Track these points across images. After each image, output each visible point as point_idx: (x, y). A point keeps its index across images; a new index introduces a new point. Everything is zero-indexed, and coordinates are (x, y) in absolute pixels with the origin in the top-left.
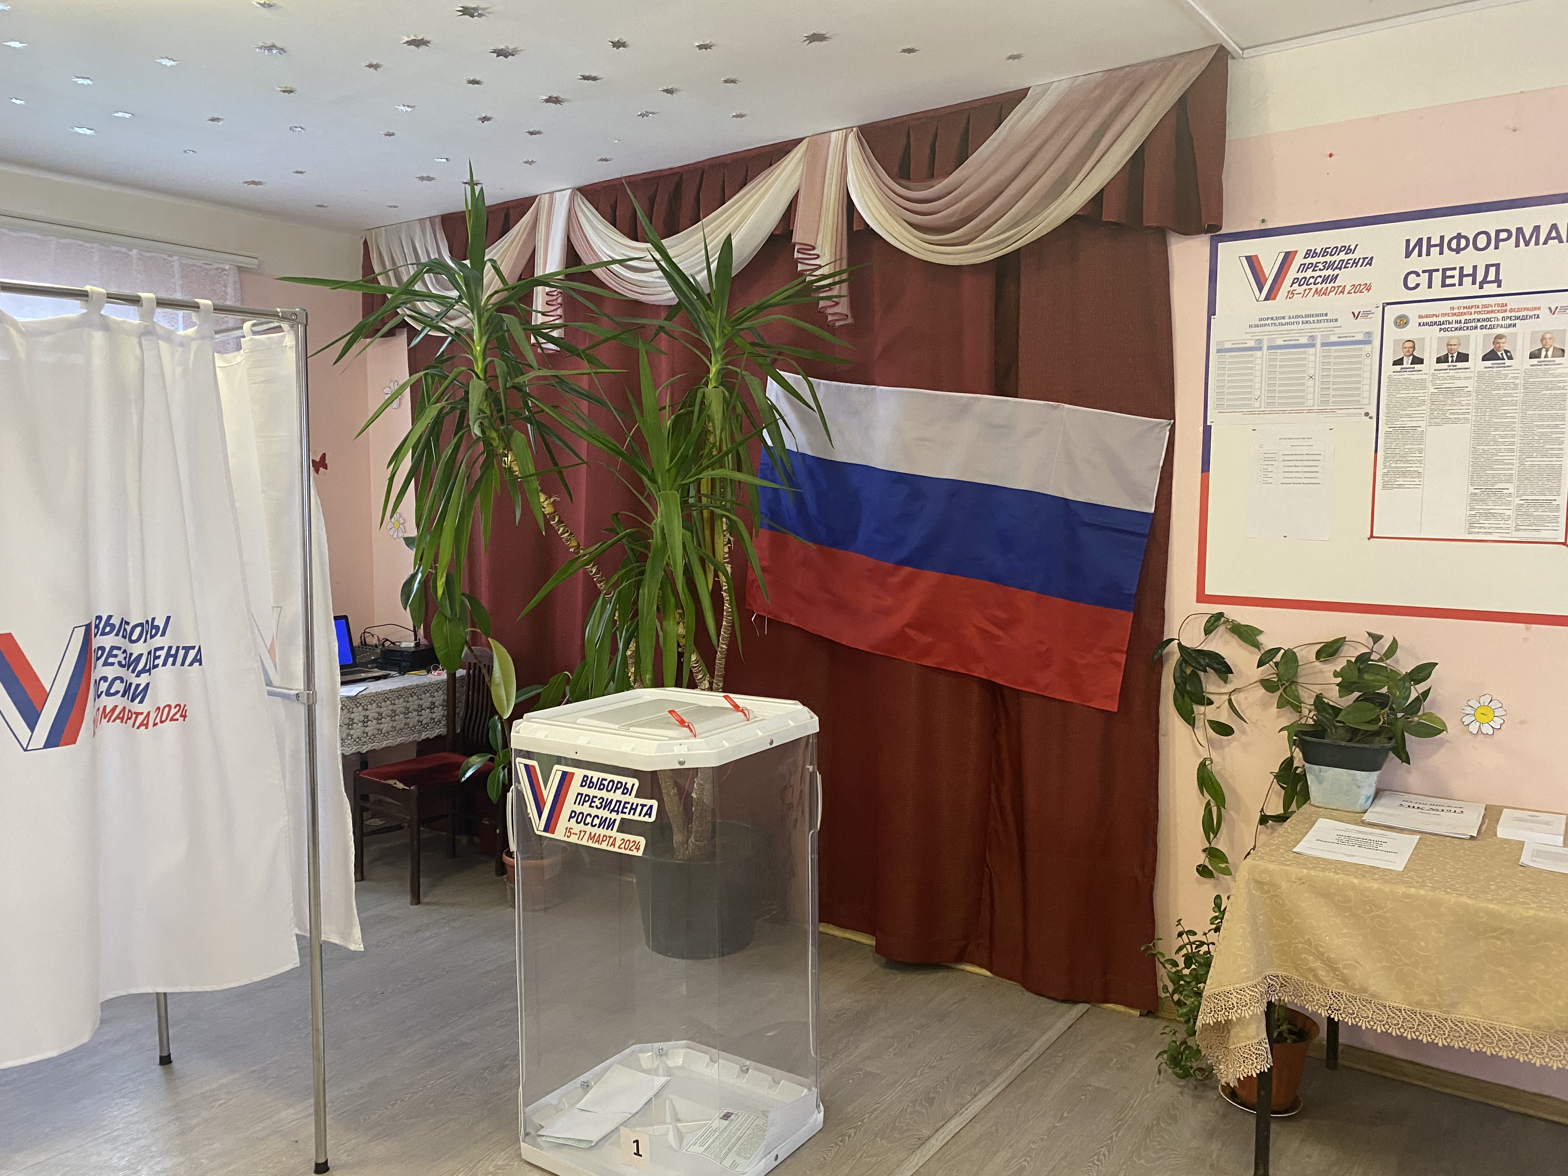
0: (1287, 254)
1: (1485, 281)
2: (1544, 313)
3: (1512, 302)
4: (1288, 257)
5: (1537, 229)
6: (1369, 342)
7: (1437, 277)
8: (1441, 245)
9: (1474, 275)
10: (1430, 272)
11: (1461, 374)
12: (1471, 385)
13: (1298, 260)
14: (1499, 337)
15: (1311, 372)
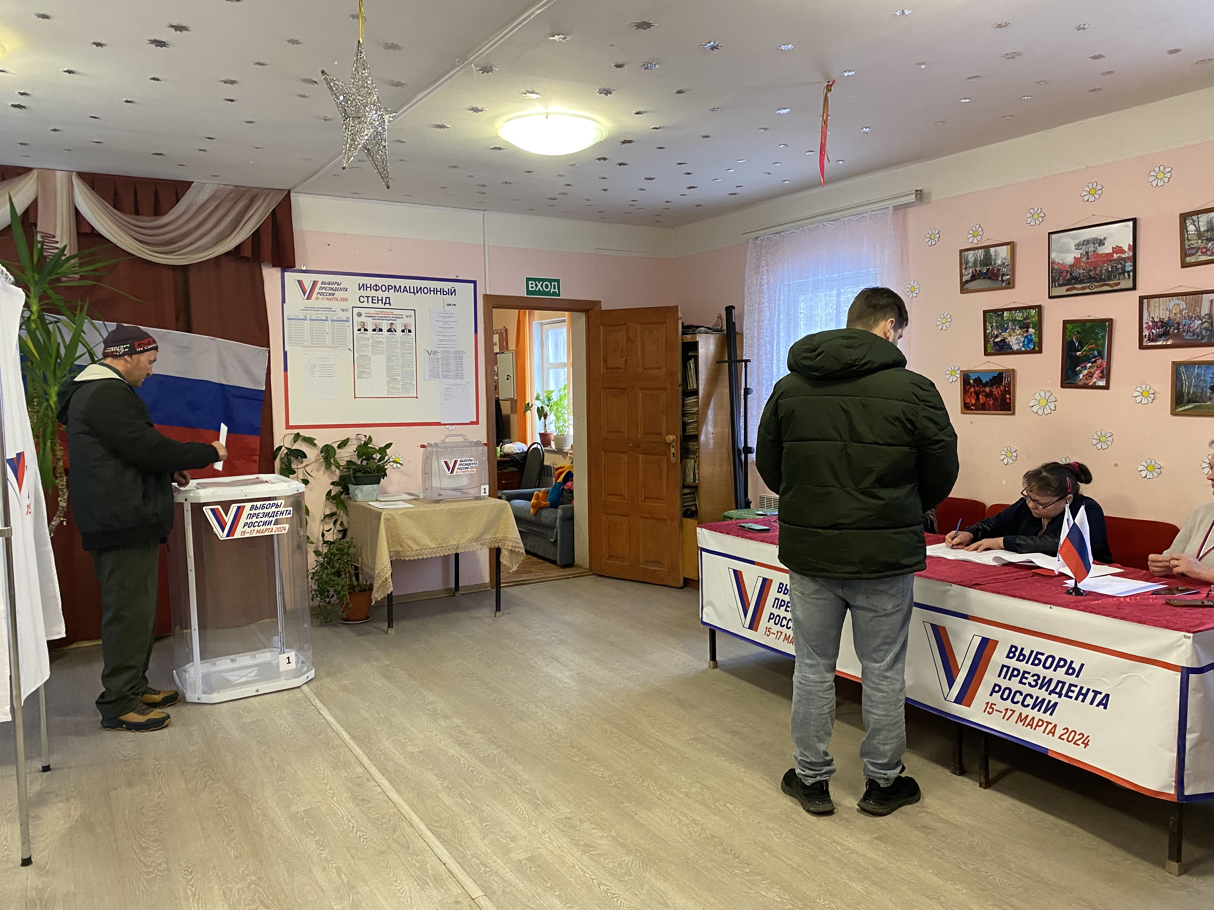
0: (314, 282)
1: (385, 303)
2: (404, 317)
3: (395, 312)
4: (315, 283)
5: (400, 287)
6: (348, 321)
7: (370, 299)
8: (370, 287)
9: (382, 300)
10: (368, 297)
11: (380, 336)
12: (384, 340)
13: (319, 285)
14: (392, 324)
15: (327, 331)
